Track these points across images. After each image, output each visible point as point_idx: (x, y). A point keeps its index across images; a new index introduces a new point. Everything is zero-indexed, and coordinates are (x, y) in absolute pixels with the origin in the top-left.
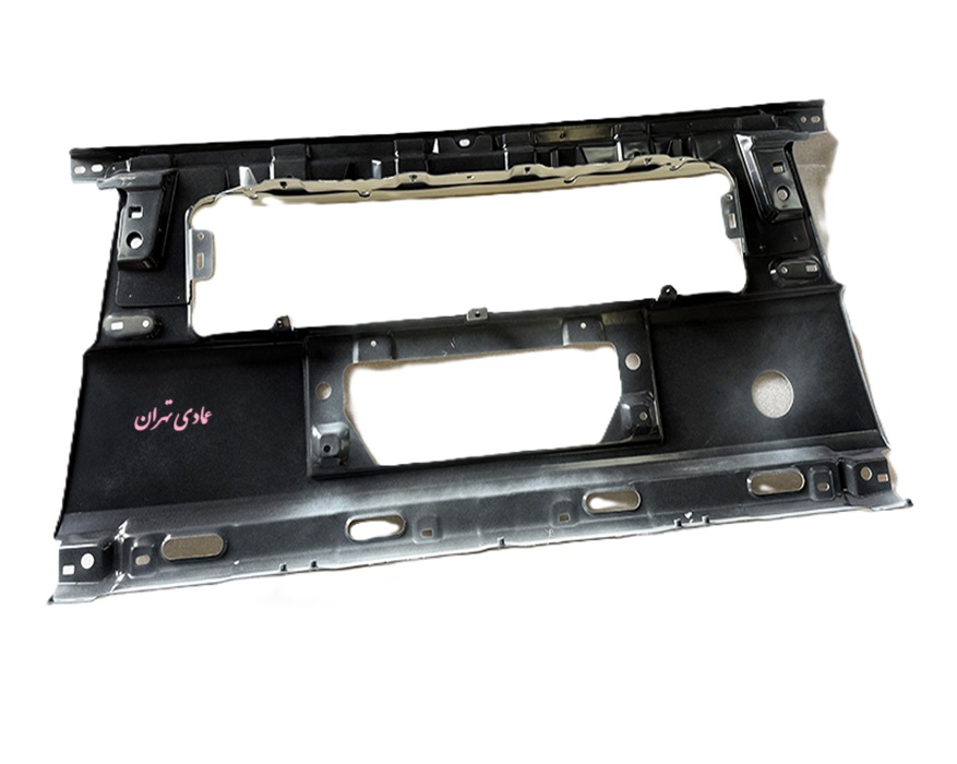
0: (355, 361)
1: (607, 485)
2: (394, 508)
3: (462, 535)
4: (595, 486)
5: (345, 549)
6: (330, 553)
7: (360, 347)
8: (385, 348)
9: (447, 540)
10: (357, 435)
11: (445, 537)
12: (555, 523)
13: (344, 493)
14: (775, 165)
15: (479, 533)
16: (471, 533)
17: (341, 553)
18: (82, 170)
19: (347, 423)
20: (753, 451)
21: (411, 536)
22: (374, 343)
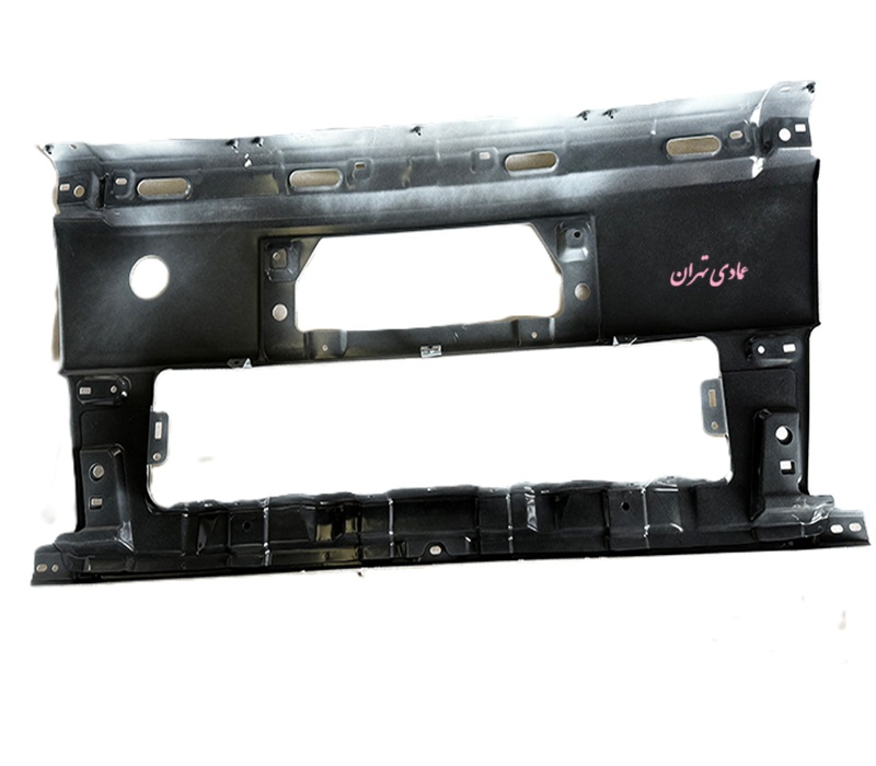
0: (552, 320)
1: (319, 193)
2: (514, 179)
3: (453, 156)
4: (330, 192)
5: (558, 146)
6: (571, 141)
7: (548, 333)
8: (523, 330)
9: (468, 150)
10: (550, 251)
11: (469, 154)
12: (369, 162)
13: (561, 201)
14: (99, 507)
15: (438, 155)
16: (446, 156)
17: (561, 141)
18: (854, 527)
19: (560, 262)
20: (178, 227)
21: (500, 155)
22: (534, 335)
